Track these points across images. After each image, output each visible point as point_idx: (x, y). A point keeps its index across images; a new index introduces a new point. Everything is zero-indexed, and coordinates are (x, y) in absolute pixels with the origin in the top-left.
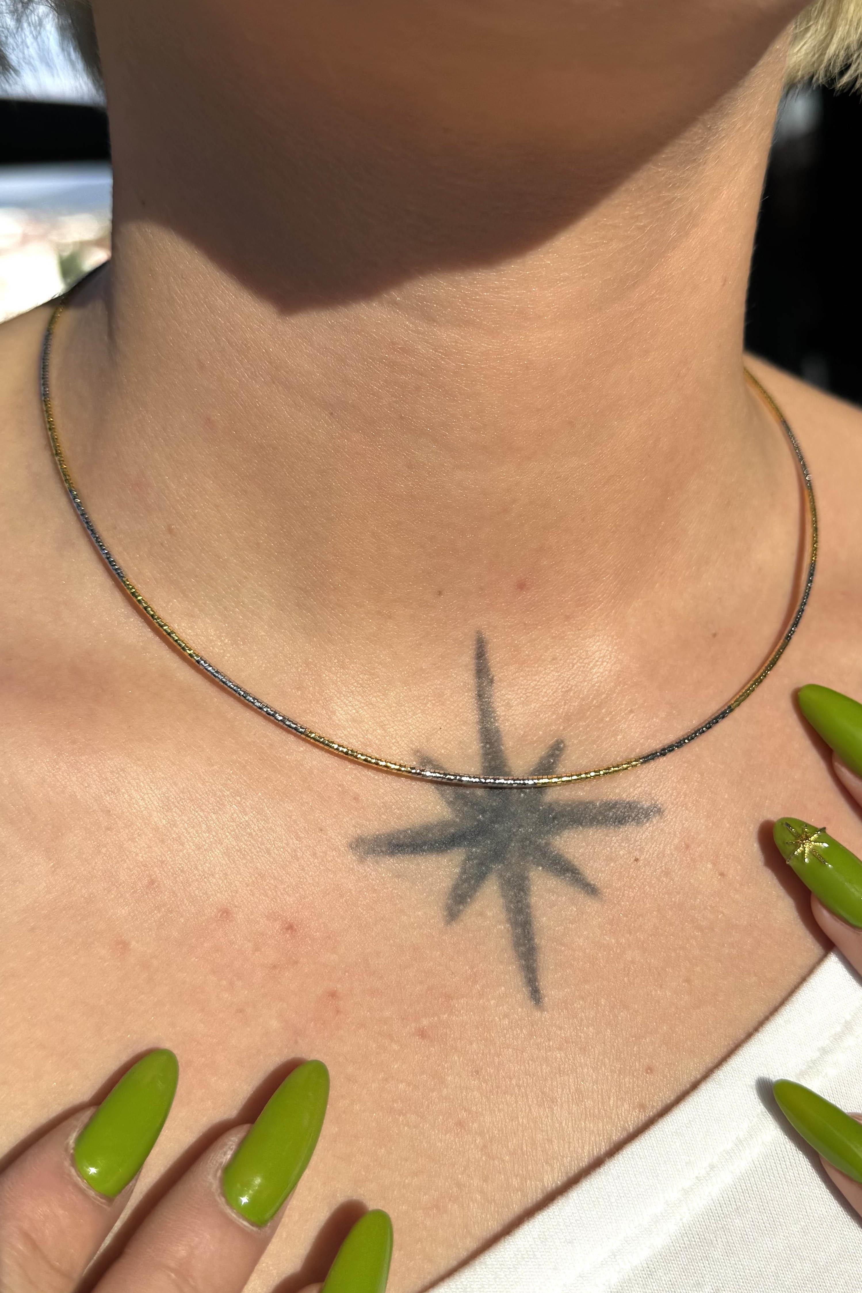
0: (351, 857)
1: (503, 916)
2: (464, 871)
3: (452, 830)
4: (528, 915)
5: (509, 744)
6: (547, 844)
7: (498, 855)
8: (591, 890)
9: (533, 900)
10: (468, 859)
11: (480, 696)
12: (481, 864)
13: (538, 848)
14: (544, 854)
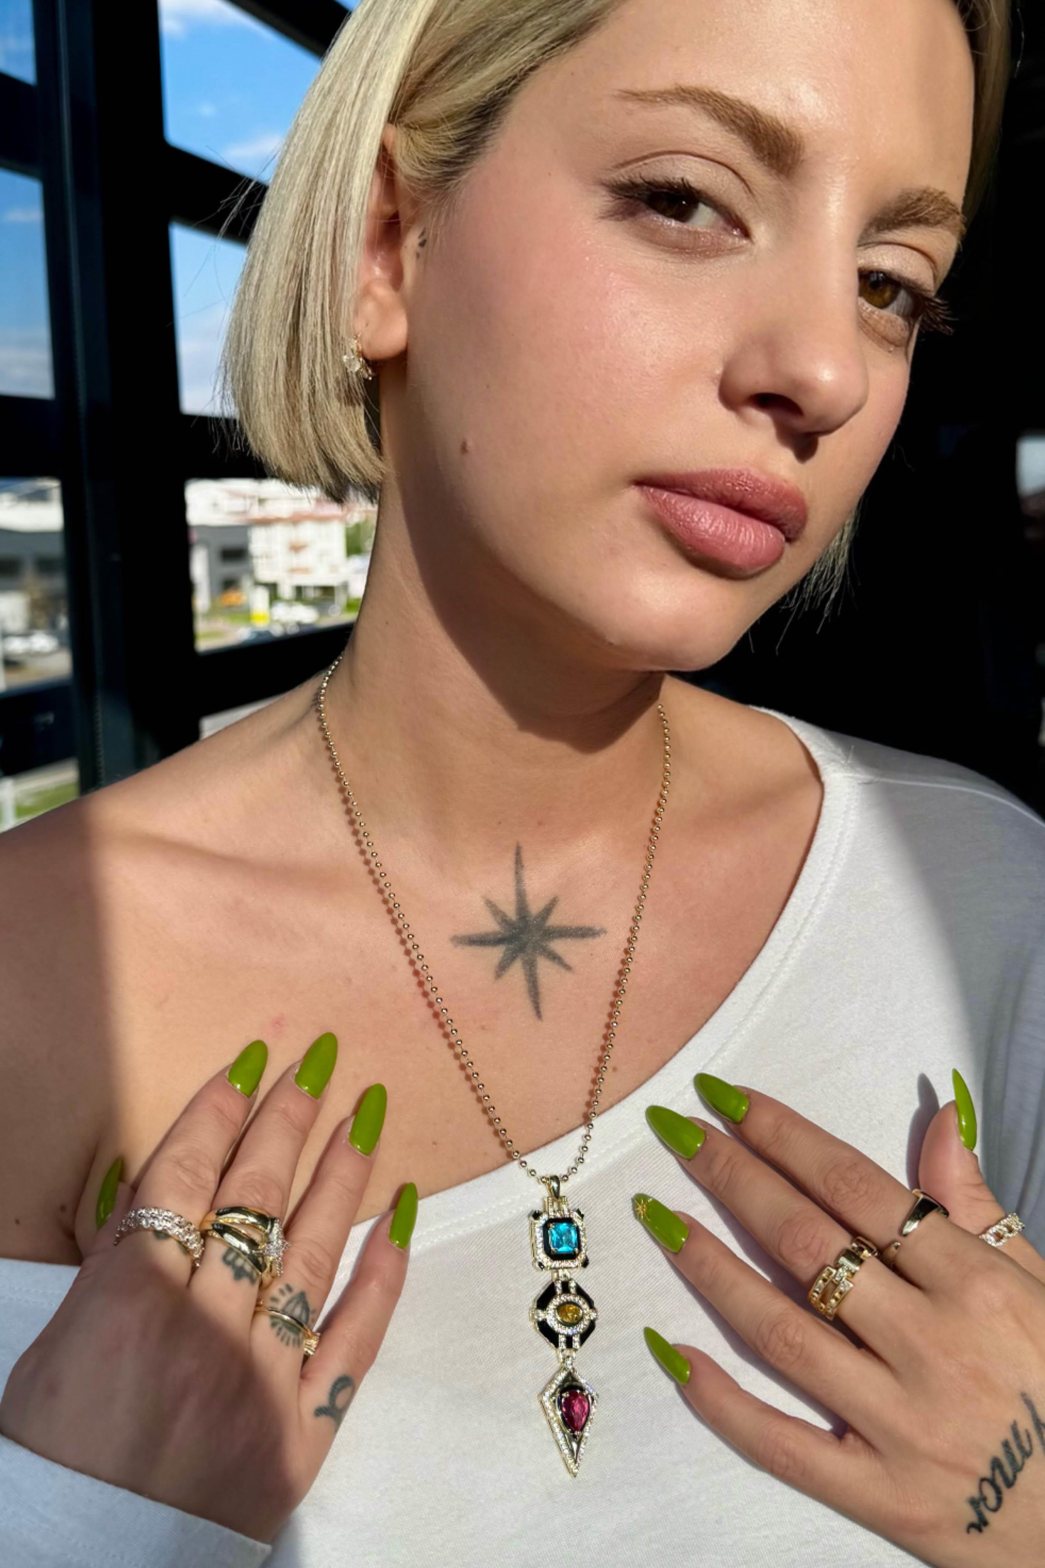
0: (450, 945)
1: (523, 977)
2: (505, 955)
3: (500, 936)
4: (536, 978)
5: (530, 898)
6: (546, 945)
7: (522, 949)
8: (568, 968)
9: (538, 971)
10: (507, 950)
11: (517, 873)
12: (513, 953)
13: (542, 947)
14: (544, 950)
